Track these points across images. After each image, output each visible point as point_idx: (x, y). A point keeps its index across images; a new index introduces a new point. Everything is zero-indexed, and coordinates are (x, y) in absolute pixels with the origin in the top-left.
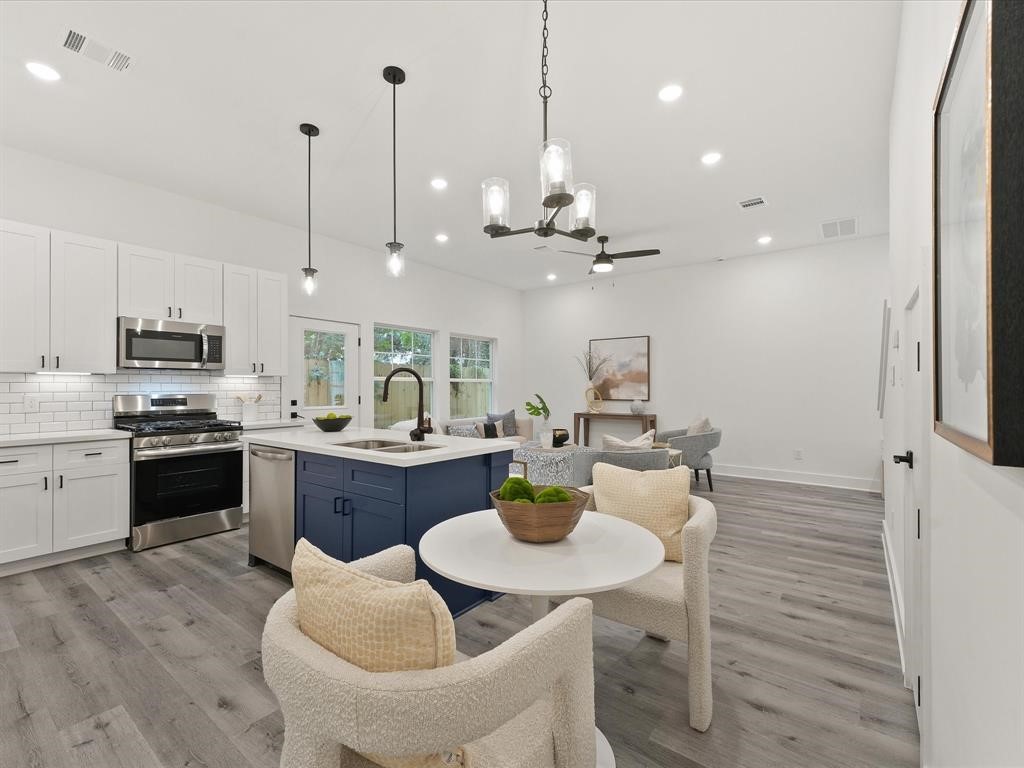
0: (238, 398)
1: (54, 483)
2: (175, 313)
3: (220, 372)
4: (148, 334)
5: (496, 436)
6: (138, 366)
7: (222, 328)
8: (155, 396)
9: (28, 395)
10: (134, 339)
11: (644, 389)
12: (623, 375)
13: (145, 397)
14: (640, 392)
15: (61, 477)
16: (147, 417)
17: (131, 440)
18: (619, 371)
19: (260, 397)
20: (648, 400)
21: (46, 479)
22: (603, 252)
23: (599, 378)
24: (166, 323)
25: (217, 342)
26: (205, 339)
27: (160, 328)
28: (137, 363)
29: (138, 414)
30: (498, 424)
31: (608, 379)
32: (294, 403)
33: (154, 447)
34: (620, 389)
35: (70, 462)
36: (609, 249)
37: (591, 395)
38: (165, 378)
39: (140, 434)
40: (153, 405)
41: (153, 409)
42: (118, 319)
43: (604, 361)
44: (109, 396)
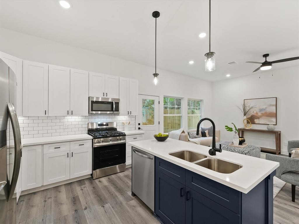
0: (123, 123)
1: (70, 155)
2: (105, 95)
3: (118, 114)
4: (97, 102)
5: (206, 136)
6: (94, 113)
7: (119, 99)
8: (99, 123)
9: (65, 123)
10: (93, 104)
11: (274, 120)
12: (262, 114)
13: (96, 123)
14: (272, 121)
15: (72, 153)
16: (97, 130)
17: (92, 139)
18: (259, 112)
19: (129, 123)
20: (276, 125)
21: (68, 153)
22: (266, 61)
23: (249, 115)
24: (102, 98)
25: (117, 104)
26: (114, 103)
27: (100, 100)
28: (94, 112)
29: (94, 129)
30: (206, 132)
31: (254, 115)
32: (139, 124)
33: (99, 142)
34: (260, 120)
35: (75, 148)
36: (269, 59)
37: (246, 121)
38: (102, 116)
39: (95, 137)
40: (99, 126)
41: (99, 127)
42: (89, 97)
43: (252, 108)
44: (87, 123)
